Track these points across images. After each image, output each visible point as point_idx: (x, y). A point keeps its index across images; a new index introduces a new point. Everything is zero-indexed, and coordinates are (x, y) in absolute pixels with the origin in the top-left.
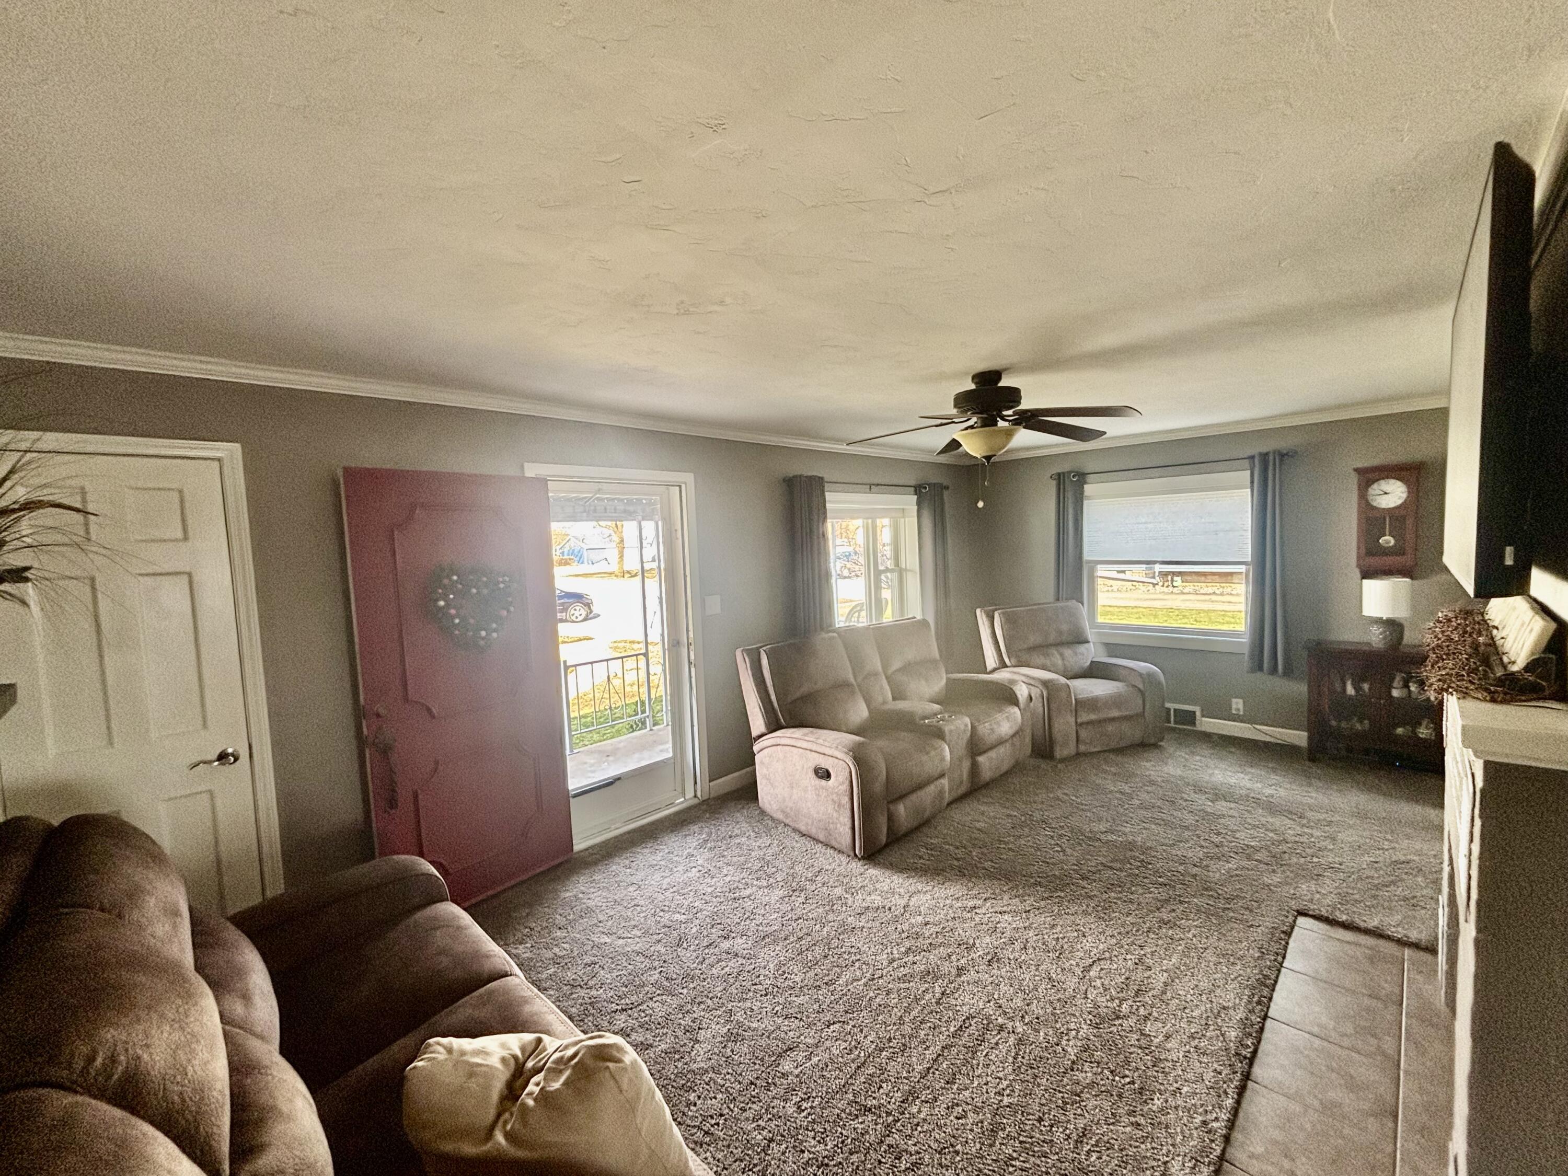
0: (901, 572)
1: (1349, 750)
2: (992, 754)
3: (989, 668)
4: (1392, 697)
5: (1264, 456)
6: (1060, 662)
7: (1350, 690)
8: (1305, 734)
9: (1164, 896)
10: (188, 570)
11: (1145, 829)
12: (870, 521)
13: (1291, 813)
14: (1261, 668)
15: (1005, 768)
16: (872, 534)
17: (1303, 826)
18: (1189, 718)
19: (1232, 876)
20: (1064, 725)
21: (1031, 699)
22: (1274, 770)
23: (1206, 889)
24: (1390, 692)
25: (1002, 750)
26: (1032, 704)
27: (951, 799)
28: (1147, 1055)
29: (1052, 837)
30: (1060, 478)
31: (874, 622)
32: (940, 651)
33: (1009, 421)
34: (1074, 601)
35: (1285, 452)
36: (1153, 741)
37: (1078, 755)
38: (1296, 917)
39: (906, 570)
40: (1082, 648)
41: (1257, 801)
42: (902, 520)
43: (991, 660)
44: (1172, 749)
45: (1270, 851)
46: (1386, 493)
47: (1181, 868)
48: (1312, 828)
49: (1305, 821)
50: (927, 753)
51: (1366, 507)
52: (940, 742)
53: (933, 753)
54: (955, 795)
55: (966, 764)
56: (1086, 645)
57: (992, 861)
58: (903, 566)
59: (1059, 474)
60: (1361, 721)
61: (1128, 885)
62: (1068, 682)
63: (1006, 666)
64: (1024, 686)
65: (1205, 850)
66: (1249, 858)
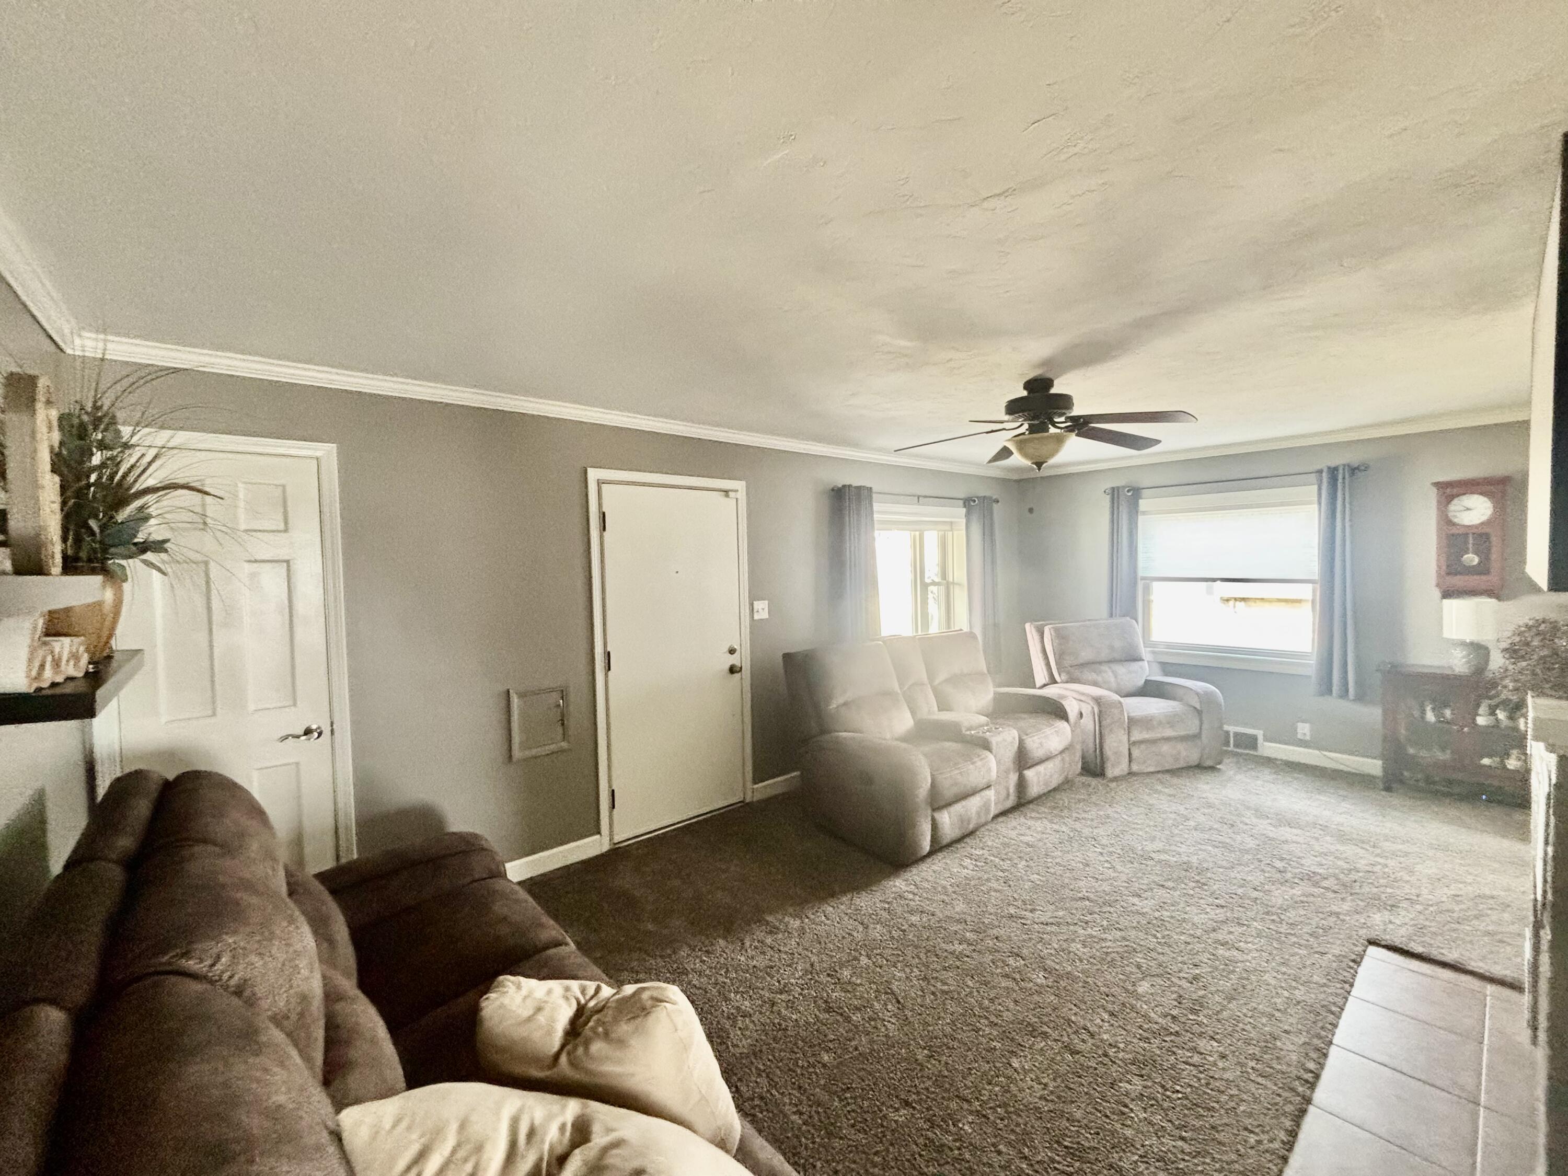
0: (948, 586)
1: (1429, 780)
2: (1040, 768)
3: (1038, 685)
4: (1476, 725)
5: (1333, 471)
6: (1112, 679)
7: (1430, 717)
8: (1379, 763)
9: (1222, 917)
10: (286, 558)
11: (1200, 850)
12: (917, 533)
13: (1363, 842)
14: (1330, 692)
15: (1054, 784)
16: (919, 547)
17: (1377, 855)
18: (1252, 742)
19: (1296, 902)
20: (1116, 743)
21: (1081, 714)
22: (1345, 798)
23: (1267, 913)
24: (1474, 719)
25: (1049, 765)
26: (1082, 721)
27: (997, 812)
28: (1201, 1072)
29: (1101, 854)
30: (1114, 493)
31: (920, 633)
32: (988, 664)
33: (1061, 428)
34: (1128, 618)
35: (1356, 465)
36: (1209, 763)
37: (1131, 774)
38: (1367, 947)
39: (953, 583)
40: (1135, 666)
41: (1324, 828)
42: (950, 533)
43: (1041, 677)
44: (1232, 773)
45: (1338, 879)
46: (1468, 509)
47: (1240, 891)
48: (1387, 858)
49: (1378, 851)
50: (973, 763)
51: (1446, 521)
52: (988, 753)
53: (979, 763)
54: (1001, 808)
55: (1014, 778)
56: (1140, 663)
57: (1038, 874)
58: (951, 580)
59: (1113, 489)
60: (1443, 749)
61: (1182, 905)
62: (1122, 700)
63: (1056, 682)
64: (1074, 701)
65: (1266, 875)
66: (1316, 884)
